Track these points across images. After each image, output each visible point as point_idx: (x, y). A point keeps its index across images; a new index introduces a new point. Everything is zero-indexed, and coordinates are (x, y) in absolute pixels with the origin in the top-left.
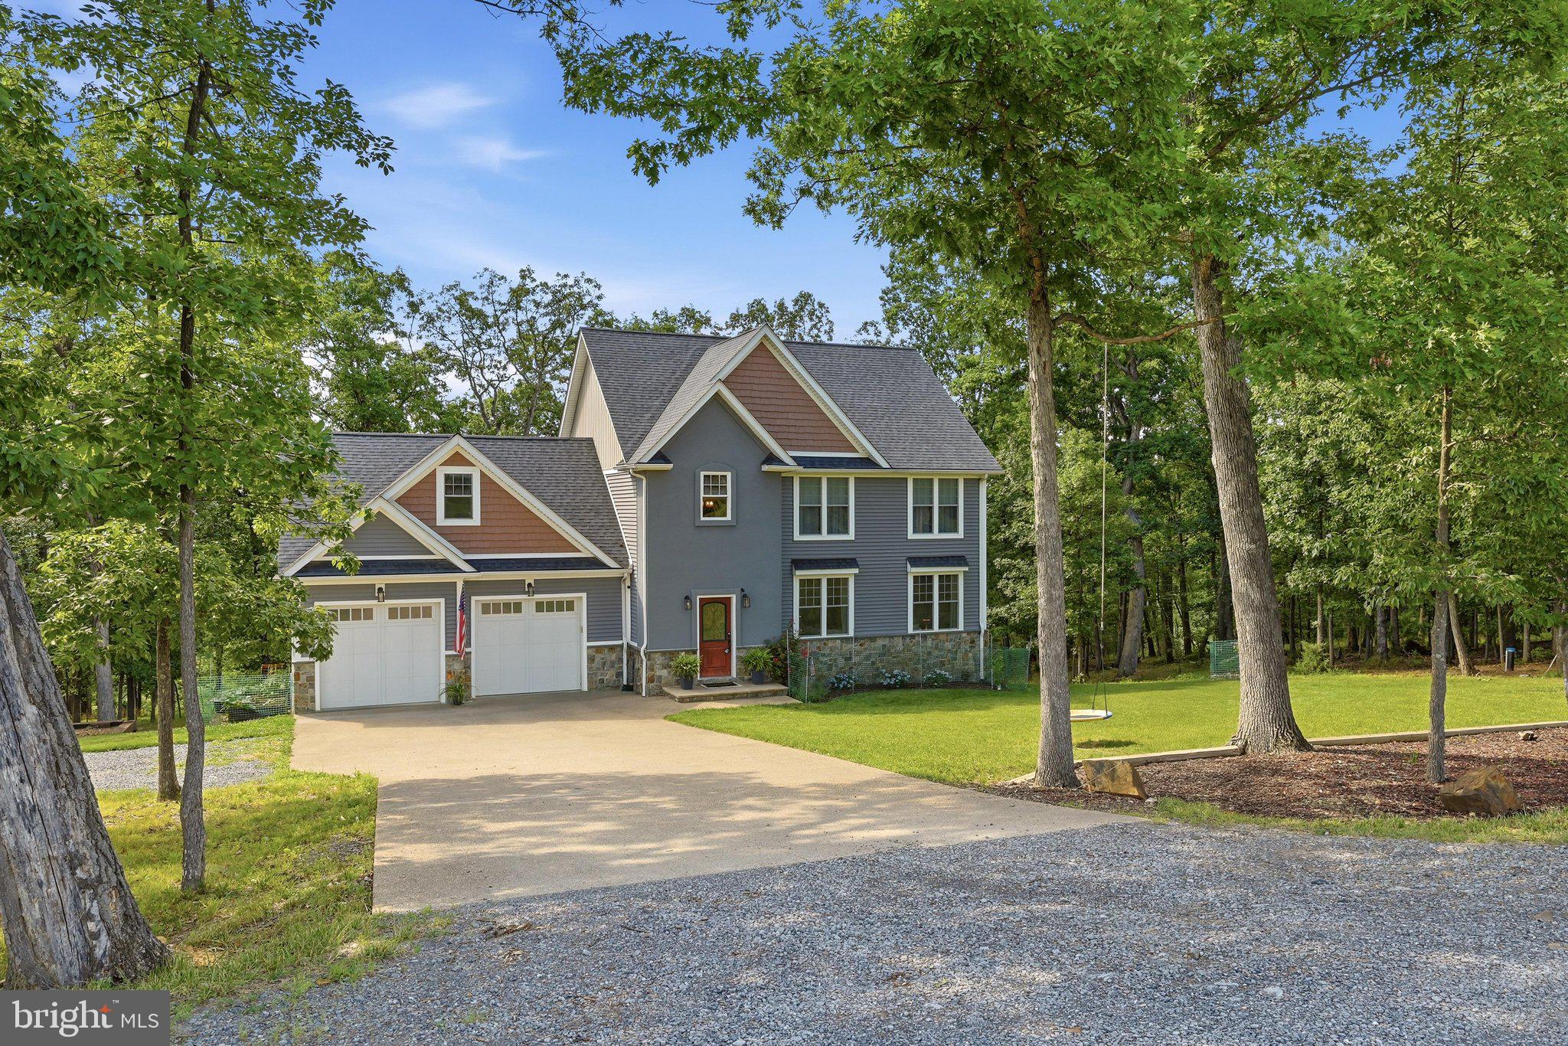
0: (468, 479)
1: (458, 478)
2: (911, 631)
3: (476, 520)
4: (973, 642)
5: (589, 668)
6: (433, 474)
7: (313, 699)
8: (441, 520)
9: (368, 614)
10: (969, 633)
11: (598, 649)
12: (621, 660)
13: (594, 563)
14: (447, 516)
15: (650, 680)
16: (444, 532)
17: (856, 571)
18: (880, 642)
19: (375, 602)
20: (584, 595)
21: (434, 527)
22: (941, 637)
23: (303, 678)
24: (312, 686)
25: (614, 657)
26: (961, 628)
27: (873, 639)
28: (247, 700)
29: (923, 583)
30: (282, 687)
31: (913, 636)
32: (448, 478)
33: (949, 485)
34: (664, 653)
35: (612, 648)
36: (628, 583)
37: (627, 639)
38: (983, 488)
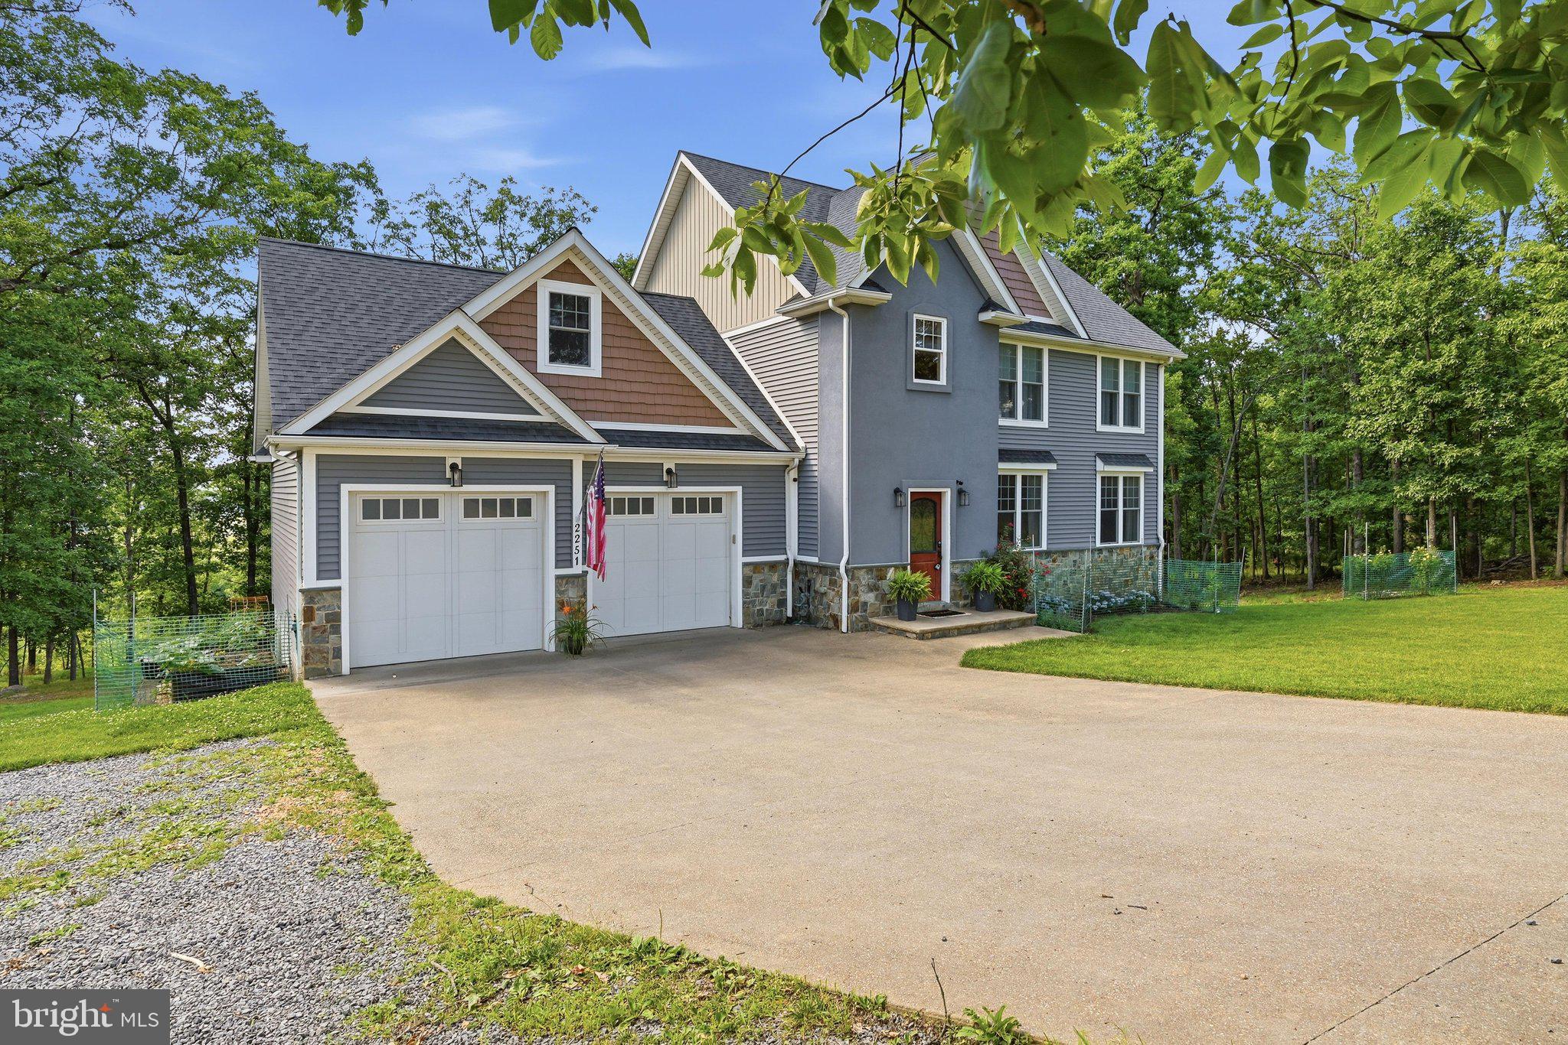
0: (584, 302)
1: (569, 300)
2: (1098, 544)
3: (594, 369)
4: (1152, 557)
5: (745, 594)
6: (532, 291)
7: (338, 653)
8: (544, 365)
9: (431, 508)
10: (1148, 547)
11: (756, 567)
12: (784, 583)
13: (755, 443)
14: (553, 359)
15: (853, 608)
16: (551, 383)
17: (1053, 466)
18: (1072, 557)
19: (446, 488)
20: (738, 490)
21: (535, 374)
22: (1126, 552)
23: (320, 616)
24: (337, 630)
25: (775, 578)
26: (1141, 542)
27: (1064, 553)
28: (205, 658)
29: (1109, 482)
30: (261, 633)
31: (1100, 550)
32: (555, 298)
33: (1133, 368)
34: (870, 570)
35: (773, 566)
36: (794, 474)
37: (792, 552)
38: (1162, 375)
